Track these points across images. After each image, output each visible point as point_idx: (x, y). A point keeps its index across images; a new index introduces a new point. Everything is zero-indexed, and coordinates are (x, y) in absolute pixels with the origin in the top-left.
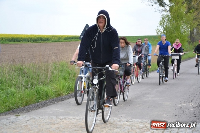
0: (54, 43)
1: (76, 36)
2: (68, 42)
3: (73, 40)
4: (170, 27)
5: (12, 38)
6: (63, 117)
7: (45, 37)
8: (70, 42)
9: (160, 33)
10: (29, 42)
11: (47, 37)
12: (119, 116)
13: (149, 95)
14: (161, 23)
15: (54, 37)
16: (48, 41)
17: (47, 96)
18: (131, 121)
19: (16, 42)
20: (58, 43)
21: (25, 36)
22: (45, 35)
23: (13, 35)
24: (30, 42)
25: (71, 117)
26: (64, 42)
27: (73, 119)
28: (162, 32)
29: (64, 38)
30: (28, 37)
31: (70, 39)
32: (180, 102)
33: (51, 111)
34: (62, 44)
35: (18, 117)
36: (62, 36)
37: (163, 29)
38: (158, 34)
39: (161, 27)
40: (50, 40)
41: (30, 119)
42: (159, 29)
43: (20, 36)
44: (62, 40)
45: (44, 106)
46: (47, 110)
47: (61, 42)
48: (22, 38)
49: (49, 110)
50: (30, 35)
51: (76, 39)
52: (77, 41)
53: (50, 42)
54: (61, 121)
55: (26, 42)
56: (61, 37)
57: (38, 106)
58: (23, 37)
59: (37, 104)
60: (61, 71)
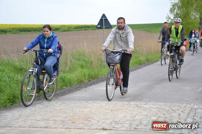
0: (64, 32)
1: (86, 25)
2: (78, 31)
3: (83, 29)
4: (180, 14)
5: (23, 28)
6: (92, 102)
7: (55, 26)
8: (80, 31)
9: (170, 21)
10: (39, 32)
11: (57, 27)
12: (144, 100)
15: (64, 26)
16: (58, 31)
17: (70, 83)
18: (157, 104)
19: (27, 32)
20: (68, 32)
21: (36, 26)
22: (55, 25)
23: (24, 25)
24: (41, 32)
25: (100, 102)
26: (74, 31)
27: (102, 103)
28: (172, 19)
29: (73, 27)
30: (38, 27)
31: (80, 28)
32: (198, 87)
33: (78, 97)
34: (72, 33)
35: (50, 102)
36: (72, 26)
37: (174, 16)
39: (171, 14)
40: (60, 30)
41: (62, 104)
42: (170, 17)
43: (31, 26)
44: (72, 30)
45: (70, 92)
46: (75, 96)
47: (71, 31)
48: (32, 28)
49: (76, 96)
50: (39, 25)
51: (85, 28)
52: (87, 30)
53: (60, 31)
54: (91, 105)
55: (37, 32)
56: (70, 26)
57: (64, 92)
58: (34, 27)
59: (63, 91)
60: (79, 60)
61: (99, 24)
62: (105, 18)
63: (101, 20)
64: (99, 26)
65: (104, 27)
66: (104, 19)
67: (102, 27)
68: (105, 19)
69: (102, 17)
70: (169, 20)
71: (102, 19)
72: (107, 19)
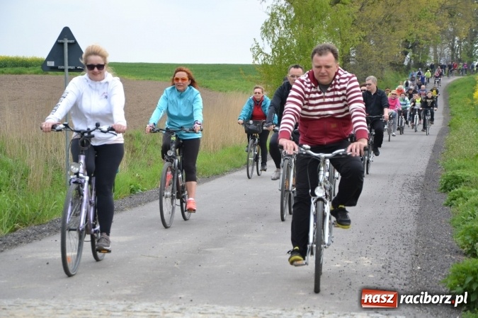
6: (10, 303)
9: (261, 57)
13: (248, 236)
14: (267, 30)
25: (36, 303)
28: (267, 55)
32: (335, 256)
37: (273, 46)
38: (256, 59)
39: (265, 39)
42: (261, 47)
61: (50, 57)
62: (71, 41)
63: (59, 45)
64: (51, 64)
65: (67, 67)
66: (66, 41)
67: (60, 67)
68: (69, 44)
69: (61, 37)
70: (258, 57)
71: (63, 44)
72: (76, 42)
